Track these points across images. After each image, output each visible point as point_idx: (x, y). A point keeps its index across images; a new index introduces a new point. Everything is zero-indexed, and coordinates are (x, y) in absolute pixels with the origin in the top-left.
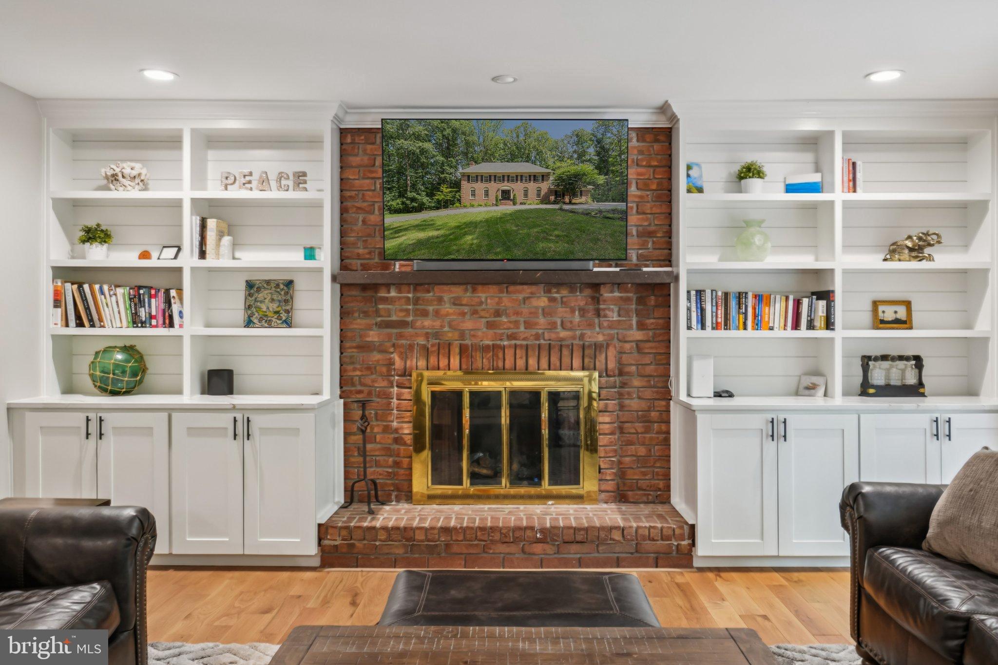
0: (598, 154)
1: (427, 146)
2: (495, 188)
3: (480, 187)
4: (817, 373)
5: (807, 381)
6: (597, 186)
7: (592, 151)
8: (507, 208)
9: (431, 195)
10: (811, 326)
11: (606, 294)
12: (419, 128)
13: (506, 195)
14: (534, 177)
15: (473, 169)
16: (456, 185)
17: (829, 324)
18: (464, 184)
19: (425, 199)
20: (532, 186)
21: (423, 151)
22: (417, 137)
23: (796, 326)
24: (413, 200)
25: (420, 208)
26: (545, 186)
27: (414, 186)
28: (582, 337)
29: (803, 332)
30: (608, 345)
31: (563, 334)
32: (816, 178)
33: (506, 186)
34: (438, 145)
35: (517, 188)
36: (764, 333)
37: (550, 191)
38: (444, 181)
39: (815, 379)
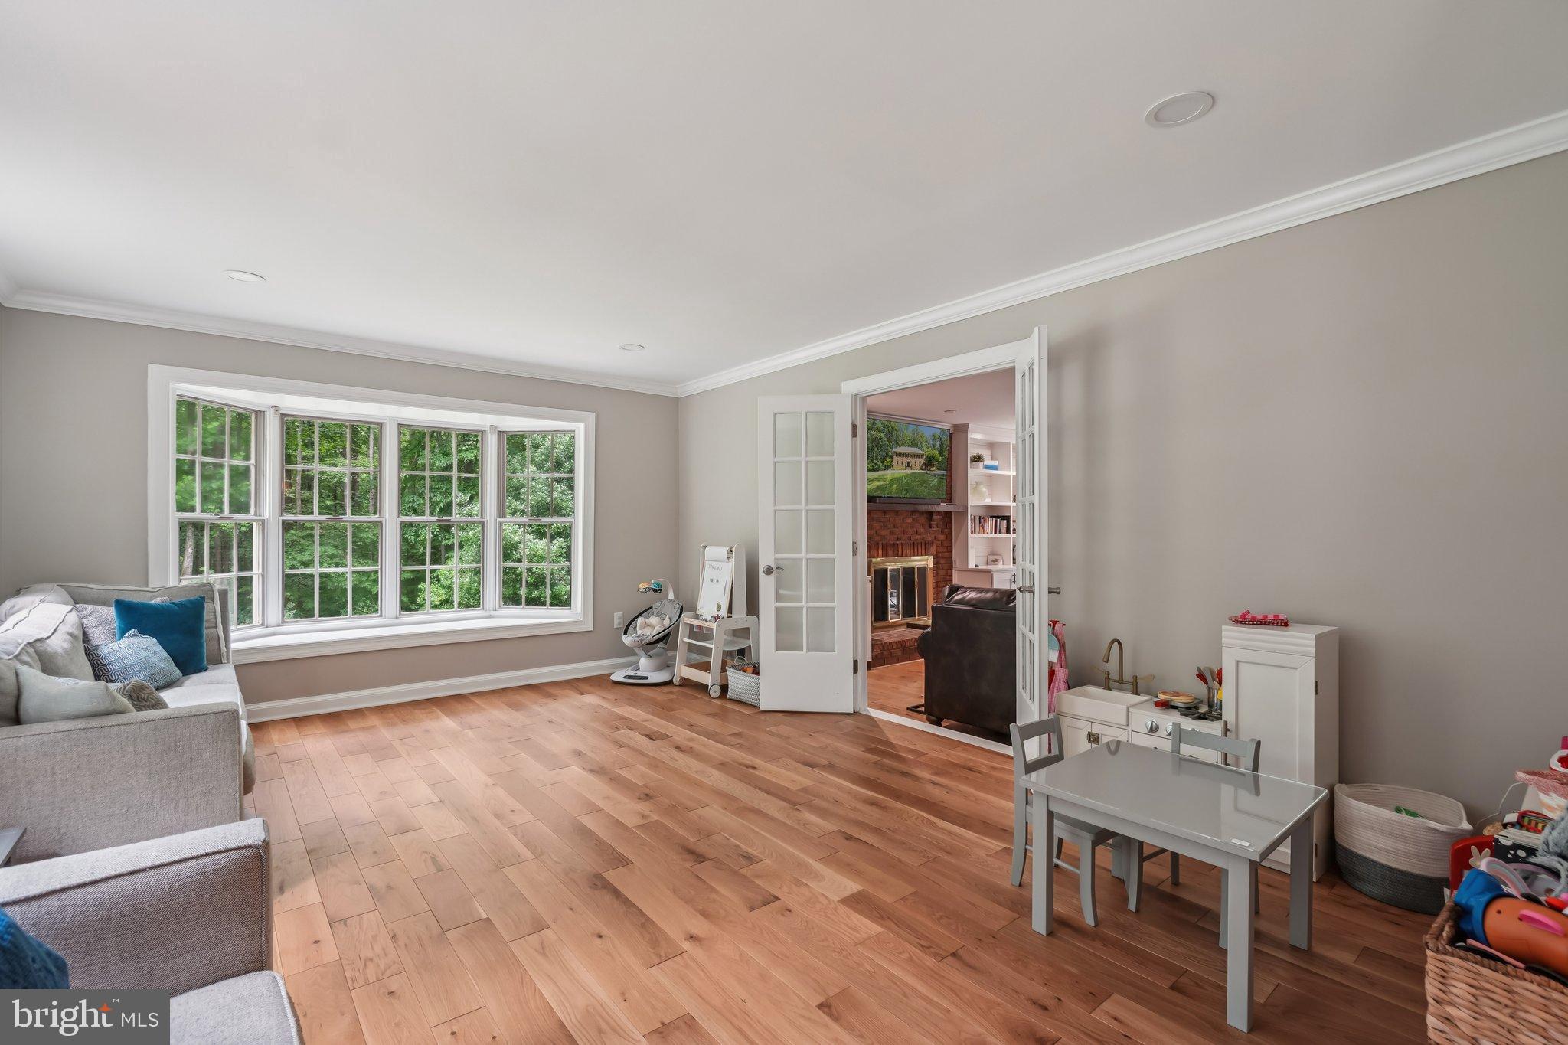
0: (940, 446)
1: (883, 435)
2: (905, 460)
3: (900, 459)
4: (993, 554)
5: (992, 558)
6: (939, 462)
7: (938, 444)
8: (909, 471)
9: (883, 462)
10: (1000, 533)
11: (935, 517)
12: (879, 425)
13: (909, 464)
14: (919, 456)
15: (899, 450)
16: (892, 458)
17: (1008, 531)
18: (895, 458)
19: (881, 464)
20: (918, 460)
21: (881, 438)
22: (879, 430)
23: (996, 533)
24: (876, 464)
25: (877, 470)
26: (922, 461)
27: (877, 456)
28: (923, 538)
29: (998, 535)
30: (933, 543)
31: (918, 537)
32: (995, 463)
33: (909, 460)
34: (886, 435)
35: (912, 460)
36: (985, 536)
37: (925, 464)
38: (887, 455)
39: (996, 557)
